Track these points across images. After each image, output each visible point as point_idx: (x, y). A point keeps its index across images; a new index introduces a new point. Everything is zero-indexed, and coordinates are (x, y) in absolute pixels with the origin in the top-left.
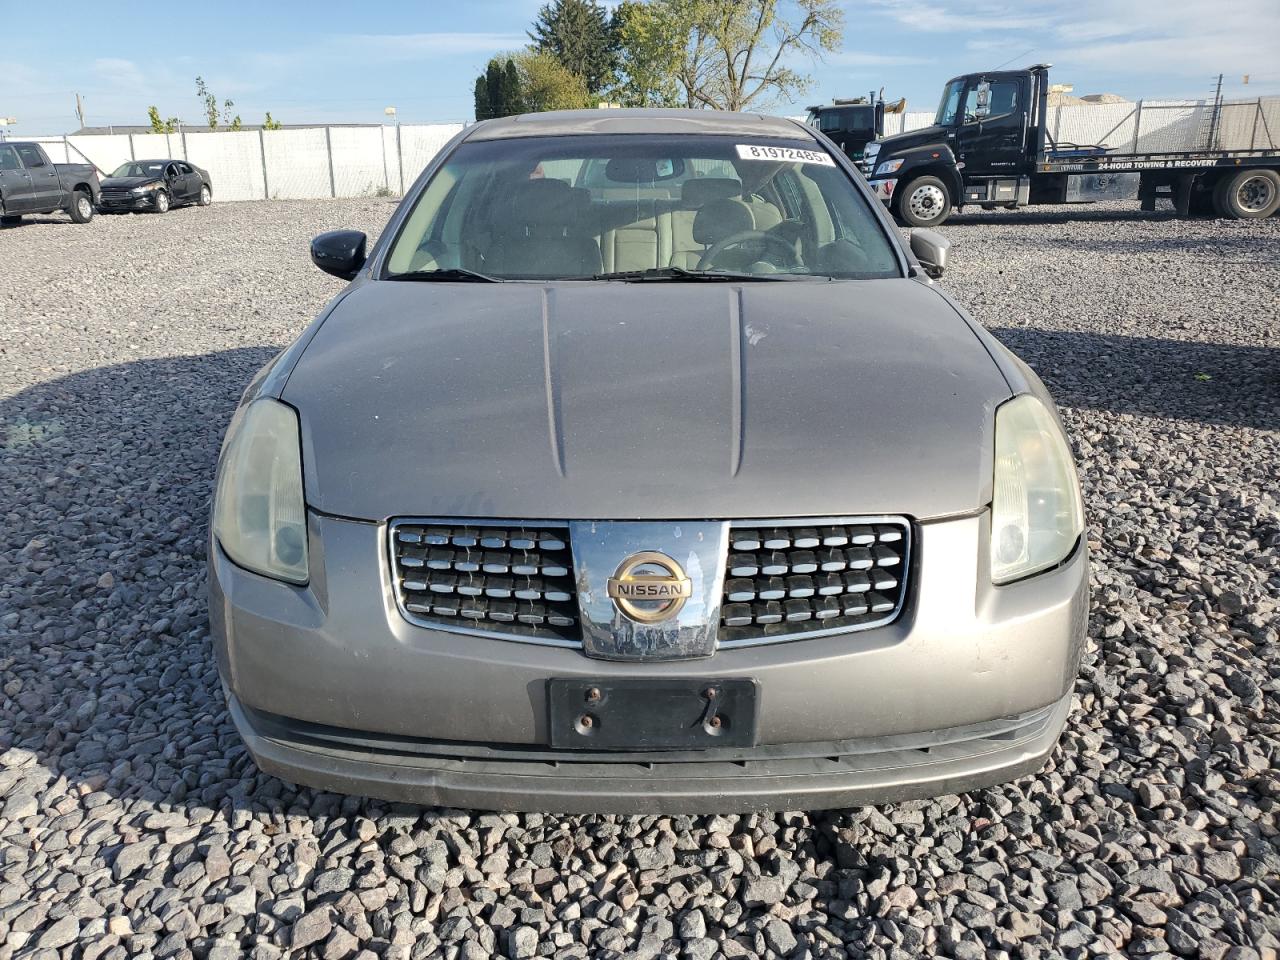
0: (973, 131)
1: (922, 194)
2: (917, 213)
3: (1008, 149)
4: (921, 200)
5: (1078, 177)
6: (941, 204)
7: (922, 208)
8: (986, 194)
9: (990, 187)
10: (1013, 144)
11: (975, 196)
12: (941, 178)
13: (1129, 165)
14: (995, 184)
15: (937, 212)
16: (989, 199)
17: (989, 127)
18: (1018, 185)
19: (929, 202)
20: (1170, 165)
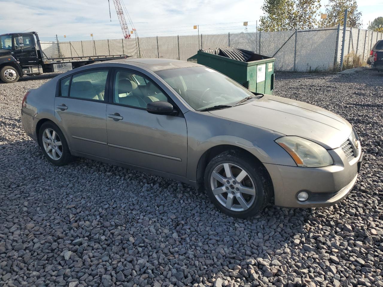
0: (20, 52)
1: (8, 72)
2: (8, 78)
3: (33, 57)
4: (8, 74)
5: (56, 64)
6: (15, 75)
7: (9, 77)
8: (29, 71)
9: (30, 69)
10: (34, 55)
11: (26, 72)
12: (13, 67)
13: (68, 61)
14: (31, 68)
15: (15, 78)
16: (31, 72)
17: (24, 50)
18: (39, 68)
19: (11, 75)
20: (78, 61)
